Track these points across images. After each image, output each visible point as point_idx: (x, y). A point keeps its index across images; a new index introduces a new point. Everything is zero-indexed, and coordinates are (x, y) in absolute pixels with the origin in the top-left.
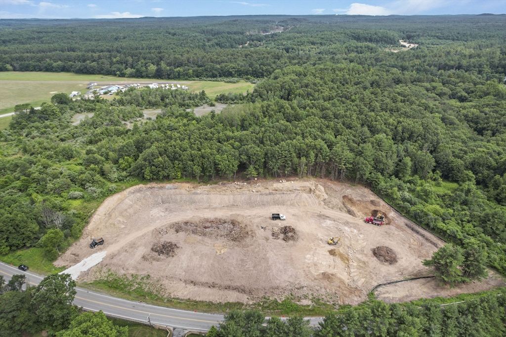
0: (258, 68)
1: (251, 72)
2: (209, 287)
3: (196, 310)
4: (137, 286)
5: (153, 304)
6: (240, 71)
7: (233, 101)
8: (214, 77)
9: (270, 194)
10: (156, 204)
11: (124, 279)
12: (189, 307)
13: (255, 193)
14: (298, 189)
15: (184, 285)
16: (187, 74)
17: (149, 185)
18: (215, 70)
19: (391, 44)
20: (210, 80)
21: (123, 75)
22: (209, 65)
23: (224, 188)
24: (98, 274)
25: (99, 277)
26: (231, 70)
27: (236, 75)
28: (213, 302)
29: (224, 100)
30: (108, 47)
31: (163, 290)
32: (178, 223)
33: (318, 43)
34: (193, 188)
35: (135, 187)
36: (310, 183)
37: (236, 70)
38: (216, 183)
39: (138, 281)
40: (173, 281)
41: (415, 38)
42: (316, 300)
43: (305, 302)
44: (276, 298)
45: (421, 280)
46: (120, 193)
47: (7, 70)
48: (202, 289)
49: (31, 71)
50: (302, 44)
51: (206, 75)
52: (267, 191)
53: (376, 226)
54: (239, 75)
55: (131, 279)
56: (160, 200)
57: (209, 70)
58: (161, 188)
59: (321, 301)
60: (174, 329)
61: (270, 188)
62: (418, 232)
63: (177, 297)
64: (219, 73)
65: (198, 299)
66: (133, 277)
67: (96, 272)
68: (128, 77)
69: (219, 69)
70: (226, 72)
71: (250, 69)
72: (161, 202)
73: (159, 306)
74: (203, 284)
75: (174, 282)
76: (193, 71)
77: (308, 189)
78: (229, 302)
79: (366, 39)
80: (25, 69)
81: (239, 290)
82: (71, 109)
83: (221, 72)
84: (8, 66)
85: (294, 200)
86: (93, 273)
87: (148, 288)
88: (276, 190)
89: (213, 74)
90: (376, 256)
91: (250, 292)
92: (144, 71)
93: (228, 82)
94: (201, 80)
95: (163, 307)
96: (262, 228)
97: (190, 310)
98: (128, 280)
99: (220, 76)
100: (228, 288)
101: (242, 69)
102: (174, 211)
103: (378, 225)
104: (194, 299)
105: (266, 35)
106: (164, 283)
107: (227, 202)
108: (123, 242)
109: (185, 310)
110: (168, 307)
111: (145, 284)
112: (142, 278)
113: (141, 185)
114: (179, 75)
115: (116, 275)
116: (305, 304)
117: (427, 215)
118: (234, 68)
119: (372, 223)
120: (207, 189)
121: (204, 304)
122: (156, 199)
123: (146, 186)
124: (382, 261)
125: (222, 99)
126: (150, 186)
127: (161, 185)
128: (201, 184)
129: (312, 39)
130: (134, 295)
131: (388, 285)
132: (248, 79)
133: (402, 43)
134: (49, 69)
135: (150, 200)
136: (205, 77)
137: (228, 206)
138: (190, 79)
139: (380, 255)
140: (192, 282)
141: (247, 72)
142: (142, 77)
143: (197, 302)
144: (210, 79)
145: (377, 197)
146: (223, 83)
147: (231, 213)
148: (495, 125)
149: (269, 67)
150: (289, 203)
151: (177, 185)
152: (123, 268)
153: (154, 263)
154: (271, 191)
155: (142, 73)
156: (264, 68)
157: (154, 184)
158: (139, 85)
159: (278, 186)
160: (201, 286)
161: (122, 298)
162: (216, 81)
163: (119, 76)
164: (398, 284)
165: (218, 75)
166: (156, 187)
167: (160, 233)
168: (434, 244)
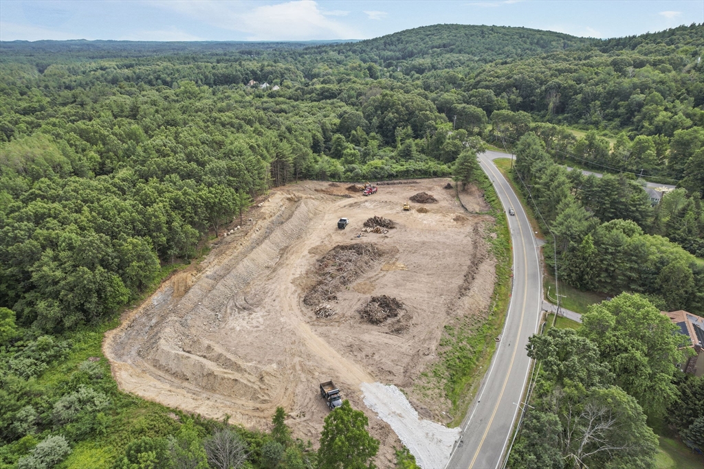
2: (473, 279)
3: (507, 295)
4: (464, 342)
11: (448, 356)
12: (505, 300)
14: (281, 204)
15: (468, 297)
25: (437, 390)
28: (494, 282)
31: (475, 317)
34: (199, 271)
38: (208, 249)
39: (454, 339)
40: (460, 305)
43: (493, 235)
45: (461, 196)
48: (476, 284)
55: (450, 348)
56: (209, 312)
60: (543, 309)
63: (487, 307)
65: (491, 291)
66: (447, 345)
72: (212, 313)
73: (504, 324)
74: (468, 283)
75: (462, 305)
77: (287, 202)
78: (496, 272)
85: (309, 209)
87: (469, 331)
88: (271, 216)
90: (425, 203)
91: (483, 256)
95: (505, 320)
97: (509, 300)
98: (451, 352)
100: (477, 266)
104: (491, 294)
106: (461, 315)
107: (273, 251)
110: (505, 317)
111: (462, 333)
112: (450, 335)
115: (438, 366)
120: (216, 261)
121: (498, 288)
122: (202, 314)
123: (122, 326)
124: (432, 202)
126: (128, 322)
127: (144, 306)
135: (197, 323)
137: (282, 254)
140: (465, 289)
143: (495, 293)
147: (306, 253)
150: (311, 215)
151: (165, 287)
152: (425, 354)
153: (413, 322)
157: (131, 314)
160: (471, 285)
166: (137, 316)
167: (327, 316)
168: (414, 183)
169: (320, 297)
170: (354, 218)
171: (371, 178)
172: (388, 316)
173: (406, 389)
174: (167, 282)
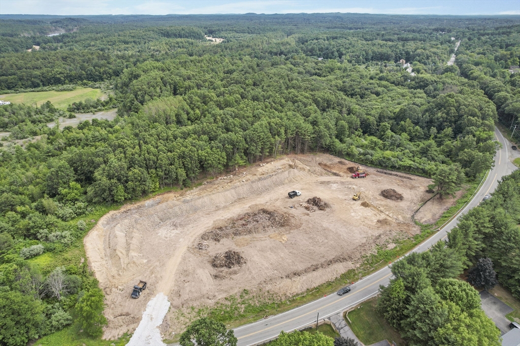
0: (94, 70)
1: (85, 76)
2: (314, 270)
3: (324, 294)
4: (243, 306)
5: (281, 312)
6: (71, 76)
7: (96, 108)
8: (35, 87)
9: (260, 179)
10: (157, 225)
11: (221, 307)
12: (316, 296)
13: (245, 182)
14: (280, 167)
15: (290, 280)
17: (123, 209)
18: (35, 78)
19: (200, 39)
22: (23, 73)
24: (182, 318)
25: (188, 320)
26: (58, 76)
27: (67, 81)
28: (330, 280)
29: (83, 108)
31: (275, 295)
32: (212, 232)
33: (131, 42)
34: (181, 195)
35: (105, 217)
36: (286, 160)
37: (65, 75)
38: (200, 184)
39: (239, 300)
40: (276, 283)
41: (217, 33)
42: (396, 241)
43: (392, 246)
44: (370, 252)
45: (429, 202)
46: (95, 229)
48: (310, 275)
50: (113, 44)
51: (23, 85)
52: (256, 178)
53: (362, 179)
54: (71, 81)
55: (229, 303)
56: (157, 220)
57: (25, 78)
58: (140, 208)
59: (399, 240)
60: (329, 318)
61: (257, 174)
62: (391, 174)
63: (295, 294)
64: (42, 81)
65: (315, 285)
66: (230, 301)
67: (178, 318)
69: (39, 76)
70: (51, 78)
71: (83, 72)
72: (159, 221)
73: (288, 310)
74: (306, 271)
75: (278, 283)
77: (288, 166)
78: (343, 274)
79: (175, 36)
81: (341, 260)
83: (44, 79)
85: (289, 176)
86: (176, 321)
87: (257, 301)
88: (263, 174)
89: (33, 83)
90: (388, 198)
91: (350, 258)
93: (61, 90)
94: (16, 91)
95: (293, 309)
96: (291, 207)
97: (319, 298)
98: (226, 306)
99: (44, 85)
100: (330, 263)
101: (73, 73)
102: (186, 224)
103: (363, 177)
104: (313, 287)
105: (54, 36)
106: (267, 289)
107: (232, 198)
109: (315, 300)
110: (297, 306)
111: (250, 299)
112: (241, 296)
113: (112, 212)
115: (207, 308)
116: (393, 248)
117: (389, 159)
118: (61, 73)
119: (359, 177)
120: (197, 193)
121: (325, 286)
122: (152, 219)
123: (120, 210)
124: (395, 200)
125: (78, 108)
126: (125, 210)
127: (139, 204)
128: (184, 189)
129: (122, 38)
130: (250, 316)
131: (417, 213)
132: (85, 84)
133: (208, 38)
135: (145, 223)
136: (21, 87)
137: (235, 201)
139: (391, 196)
140: (295, 274)
141: (80, 77)
143: (317, 288)
144: (32, 90)
145: (339, 158)
146: (53, 92)
147: (248, 206)
148: (360, 90)
149: (106, 68)
150: (286, 181)
151: (158, 198)
152: (208, 298)
153: (233, 276)
154: (259, 177)
156: (102, 70)
157: (129, 206)
159: (262, 170)
160: (305, 274)
161: (242, 325)
162: (43, 91)
164: (420, 210)
165: (41, 84)
166: (132, 208)
167: (200, 249)
168: (408, 178)
169: (211, 236)
170: (310, 193)
171: (376, 165)
172: (226, 266)
173: (172, 309)
174: (160, 196)
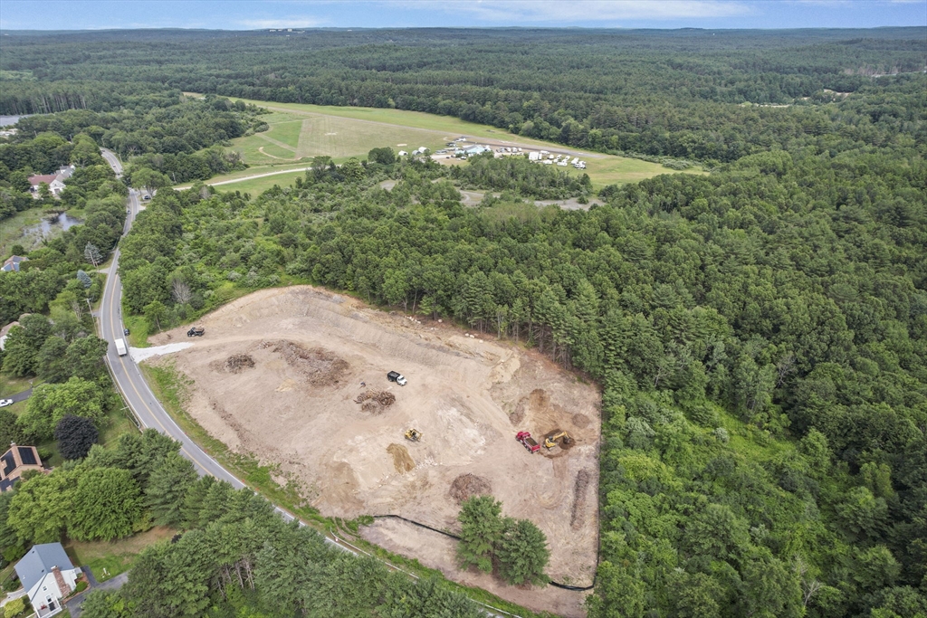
1: (724, 153)
2: (223, 417)
3: (187, 432)
4: (176, 387)
6: (705, 148)
8: (651, 154)
9: (438, 348)
10: (300, 314)
12: (187, 426)
13: (422, 340)
14: (482, 354)
15: (207, 405)
16: (607, 141)
18: (660, 141)
20: (642, 159)
21: (516, 131)
23: (388, 320)
26: (686, 144)
27: (693, 155)
30: (540, 82)
31: (188, 401)
32: (284, 342)
34: (357, 307)
35: (302, 286)
37: (696, 145)
38: (389, 310)
40: (204, 396)
42: (293, 485)
43: (280, 480)
44: (261, 459)
46: (280, 289)
47: (389, 106)
48: (215, 415)
49: (414, 110)
51: (640, 147)
54: (699, 156)
56: (305, 310)
57: (647, 140)
58: (329, 297)
59: (296, 488)
63: (191, 412)
64: (665, 148)
65: (201, 424)
68: (522, 135)
69: (666, 140)
70: (677, 146)
71: (725, 147)
73: (168, 413)
74: (221, 411)
75: (204, 398)
76: (620, 138)
80: (407, 106)
82: (387, 172)
83: (668, 146)
84: (391, 101)
87: (181, 392)
88: (451, 346)
89: (653, 148)
91: (246, 441)
92: (545, 129)
93: (667, 166)
94: (627, 155)
95: (170, 416)
97: (184, 430)
99: (663, 154)
100: (233, 426)
101: (708, 145)
106: (197, 394)
107: (371, 338)
108: (220, 341)
111: (183, 388)
114: (593, 142)
116: (277, 482)
118: (693, 141)
119: (524, 443)
120: (369, 315)
121: (201, 431)
122: (302, 308)
123: (314, 289)
126: (318, 291)
127: (330, 292)
128: (372, 306)
130: (166, 394)
131: (410, 524)
134: (433, 110)
136: (636, 150)
138: (610, 151)
140: (214, 405)
141: (715, 152)
142: (541, 138)
144: (644, 156)
145: (598, 413)
151: (345, 298)
153: (214, 372)
155: (541, 130)
157: (322, 290)
158: (520, 149)
159: (456, 341)
160: (217, 412)
162: (652, 161)
163: (512, 132)
165: (661, 151)
